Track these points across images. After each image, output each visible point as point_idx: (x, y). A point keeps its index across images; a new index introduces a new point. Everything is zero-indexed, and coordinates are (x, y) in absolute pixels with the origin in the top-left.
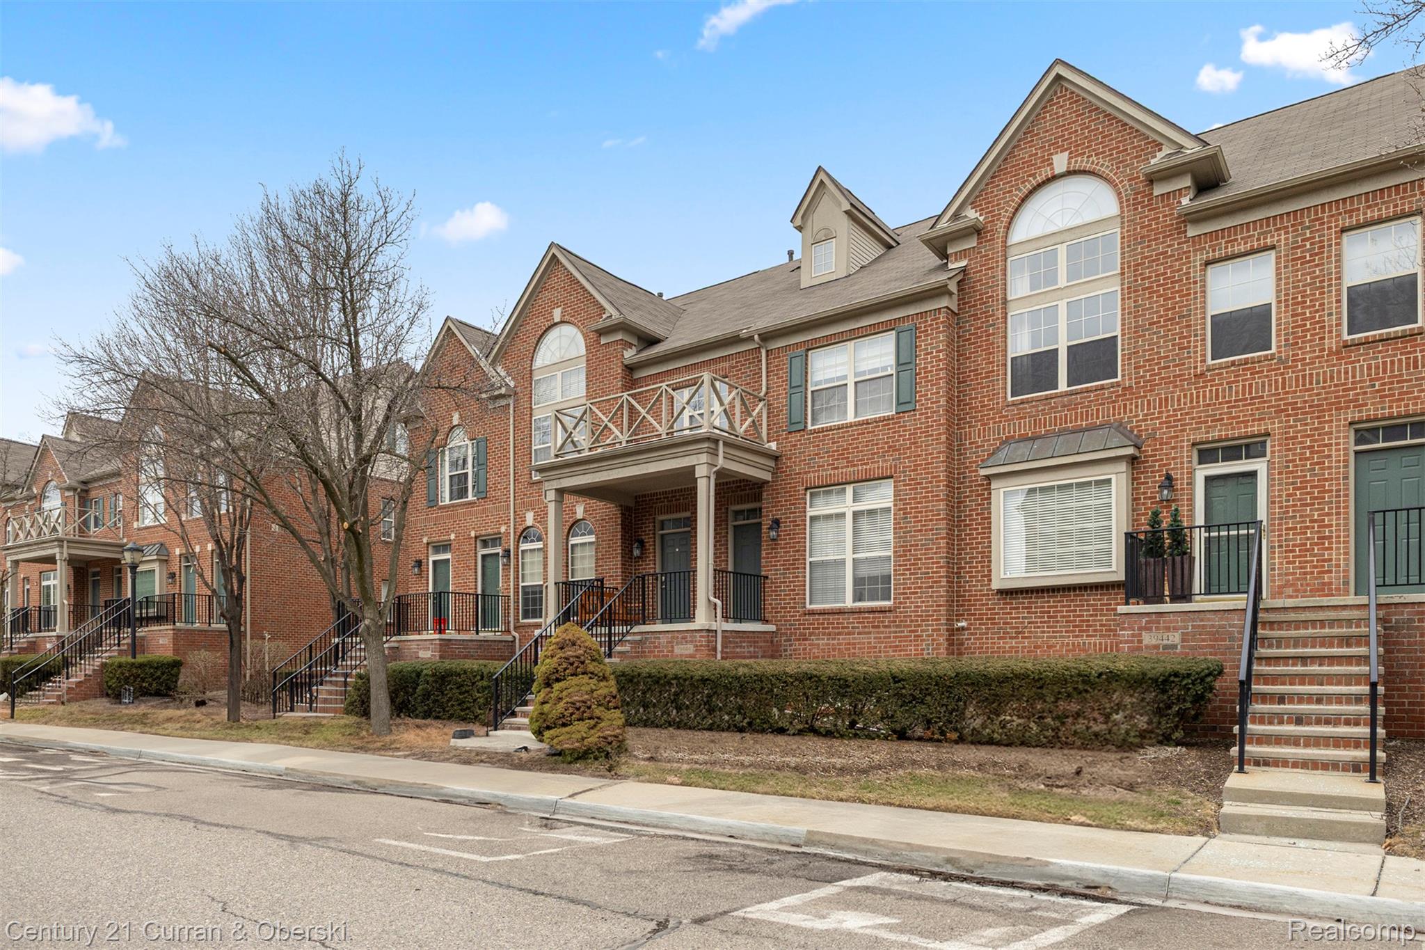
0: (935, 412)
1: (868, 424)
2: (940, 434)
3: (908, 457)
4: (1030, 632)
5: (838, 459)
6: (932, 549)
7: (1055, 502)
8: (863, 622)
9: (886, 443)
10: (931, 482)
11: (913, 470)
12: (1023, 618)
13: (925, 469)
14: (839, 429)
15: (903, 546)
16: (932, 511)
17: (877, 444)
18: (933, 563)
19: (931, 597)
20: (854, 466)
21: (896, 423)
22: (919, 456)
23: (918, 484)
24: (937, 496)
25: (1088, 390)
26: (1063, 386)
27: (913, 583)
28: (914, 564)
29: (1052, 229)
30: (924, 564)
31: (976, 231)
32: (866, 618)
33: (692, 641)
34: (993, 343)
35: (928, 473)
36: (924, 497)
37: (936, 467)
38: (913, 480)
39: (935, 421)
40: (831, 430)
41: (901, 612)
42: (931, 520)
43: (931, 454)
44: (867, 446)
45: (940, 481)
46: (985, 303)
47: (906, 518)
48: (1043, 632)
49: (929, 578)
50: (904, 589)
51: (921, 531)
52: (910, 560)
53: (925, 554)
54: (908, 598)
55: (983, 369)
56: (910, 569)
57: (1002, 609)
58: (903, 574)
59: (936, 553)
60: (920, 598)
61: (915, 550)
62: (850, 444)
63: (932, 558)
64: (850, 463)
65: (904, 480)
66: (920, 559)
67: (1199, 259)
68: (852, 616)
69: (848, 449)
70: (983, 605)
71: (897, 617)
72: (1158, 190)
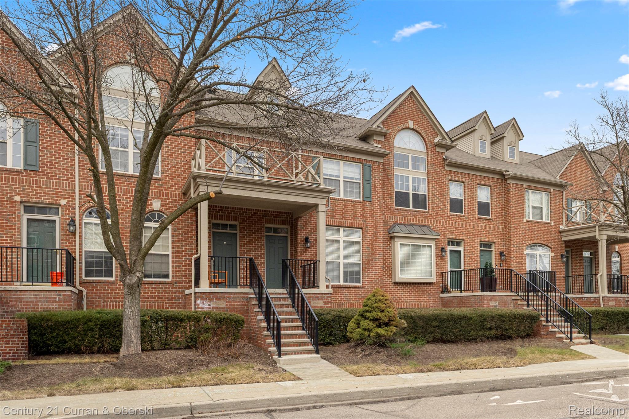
0: (378, 205)
1: (352, 202)
2: (380, 215)
3: (369, 221)
4: (404, 299)
5: (338, 214)
6: (378, 263)
7: (411, 250)
8: (350, 292)
9: (360, 213)
10: (377, 234)
11: (371, 228)
12: (402, 294)
13: (375, 228)
14: (338, 200)
15: (367, 260)
16: (378, 246)
17: (356, 212)
18: (379, 269)
19: (378, 283)
20: (346, 219)
21: (363, 205)
22: (373, 222)
23: (373, 234)
24: (380, 240)
25: (420, 212)
26: (411, 208)
27: (371, 276)
28: (371, 268)
29: (406, 147)
30: (375, 268)
31: (384, 135)
32: (352, 290)
33: (322, 299)
34: (390, 183)
35: (376, 230)
36: (375, 240)
37: (379, 228)
38: (370, 231)
39: (379, 209)
40: (335, 200)
41: (366, 289)
42: (378, 250)
43: (377, 222)
44: (351, 212)
45: (381, 235)
46: (387, 165)
47: (368, 248)
48: (408, 299)
49: (377, 275)
50: (367, 278)
51: (374, 254)
52: (369, 266)
53: (376, 264)
54: (369, 283)
55: (387, 192)
56: (369, 270)
57: (394, 289)
58: (367, 272)
59: (380, 265)
60: (374, 283)
61: (372, 262)
62: (344, 209)
63: (378, 267)
64: (344, 218)
65: (367, 231)
66: (374, 266)
67: (448, 178)
68: (345, 289)
69: (342, 211)
70: (388, 287)
71: (365, 291)
72: (438, 150)
